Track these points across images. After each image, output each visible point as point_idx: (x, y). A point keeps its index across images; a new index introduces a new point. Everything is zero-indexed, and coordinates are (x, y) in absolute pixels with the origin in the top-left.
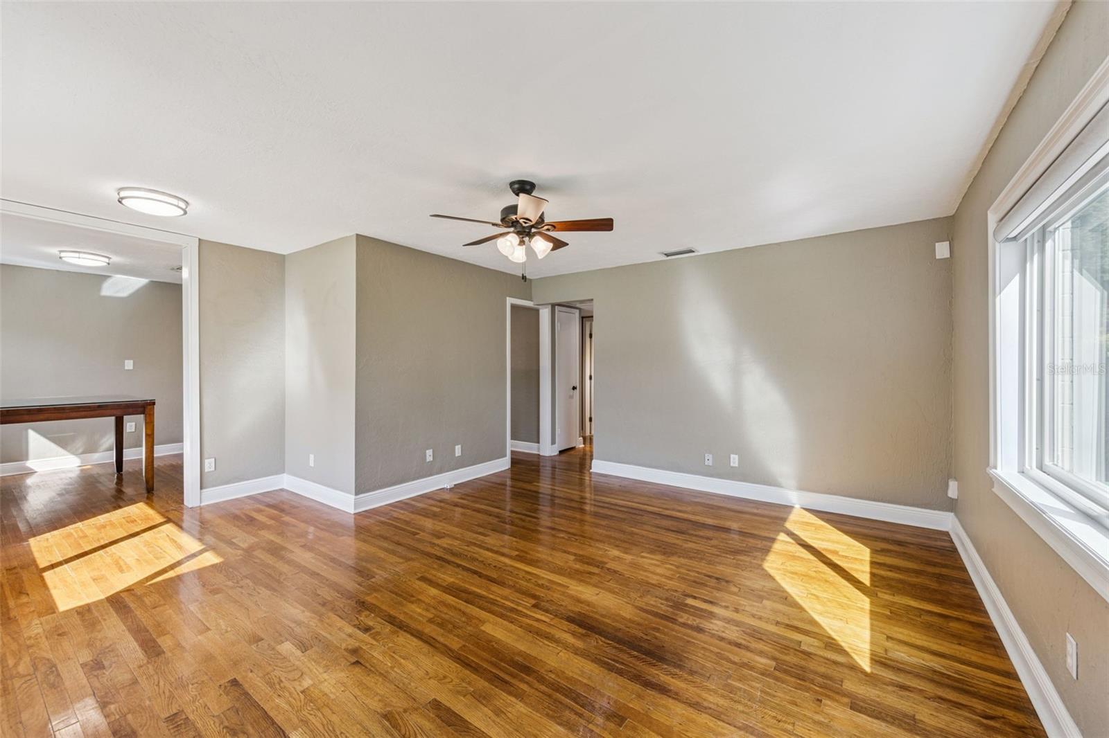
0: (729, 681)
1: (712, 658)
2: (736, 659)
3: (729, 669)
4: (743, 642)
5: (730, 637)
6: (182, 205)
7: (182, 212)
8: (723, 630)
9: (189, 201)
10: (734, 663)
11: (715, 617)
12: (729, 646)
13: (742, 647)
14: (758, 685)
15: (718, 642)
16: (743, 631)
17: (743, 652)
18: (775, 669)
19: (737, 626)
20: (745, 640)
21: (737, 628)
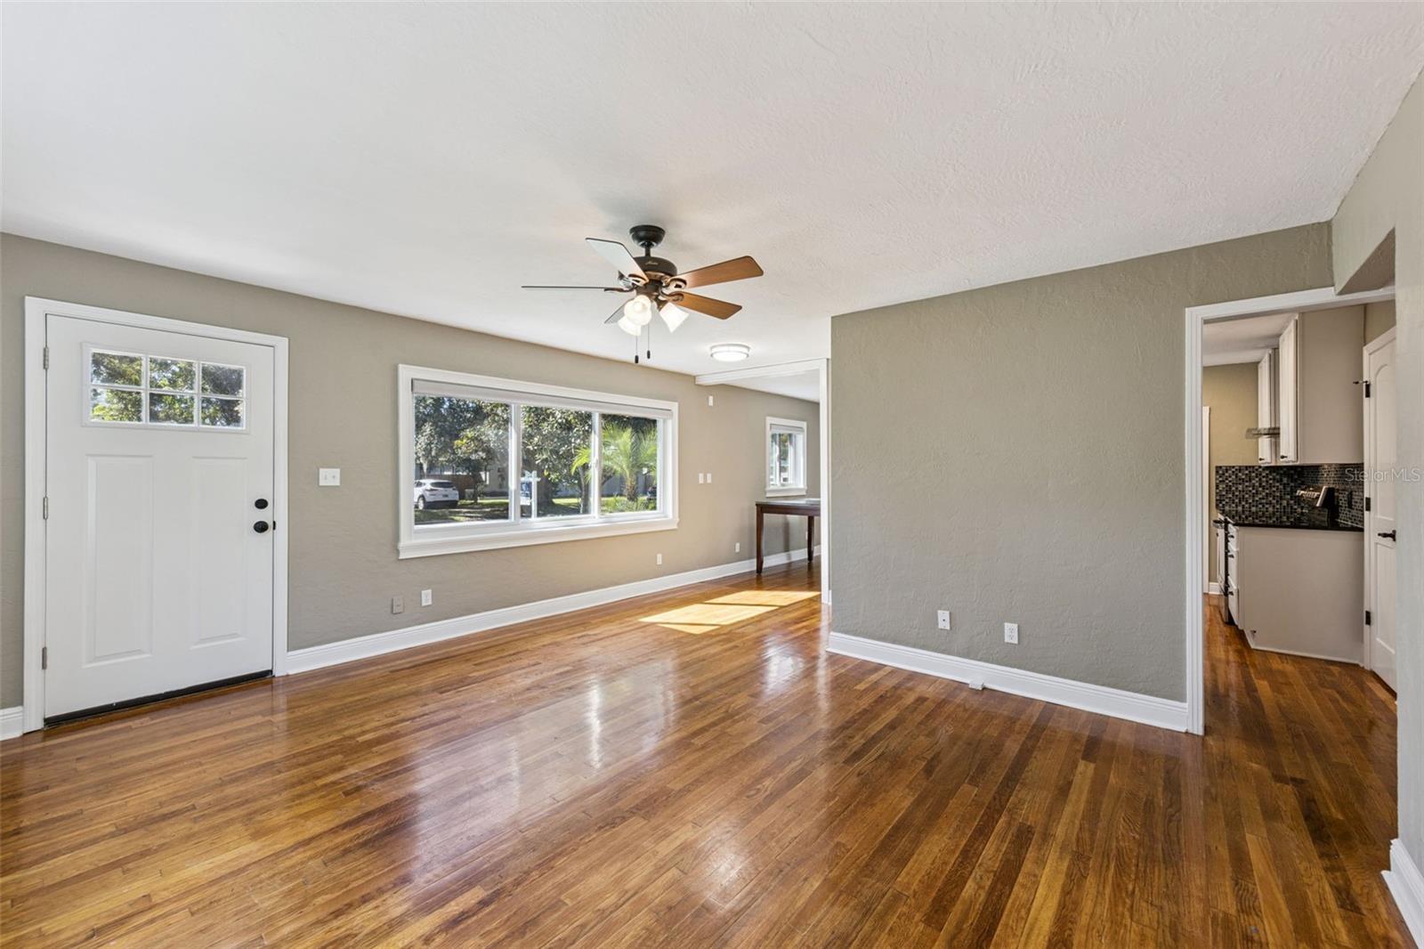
0: (301, 880)
1: (347, 876)
2: (320, 900)
3: (316, 887)
4: (335, 923)
5: (358, 911)
6: (745, 350)
7: (745, 356)
8: (381, 909)
9: (750, 346)
10: (315, 896)
11: (416, 911)
12: (345, 902)
13: (331, 917)
14: (266, 904)
15: (363, 893)
16: (356, 935)
17: (321, 914)
18: (261, 937)
19: (373, 932)
20: (338, 928)
21: (366, 931)
